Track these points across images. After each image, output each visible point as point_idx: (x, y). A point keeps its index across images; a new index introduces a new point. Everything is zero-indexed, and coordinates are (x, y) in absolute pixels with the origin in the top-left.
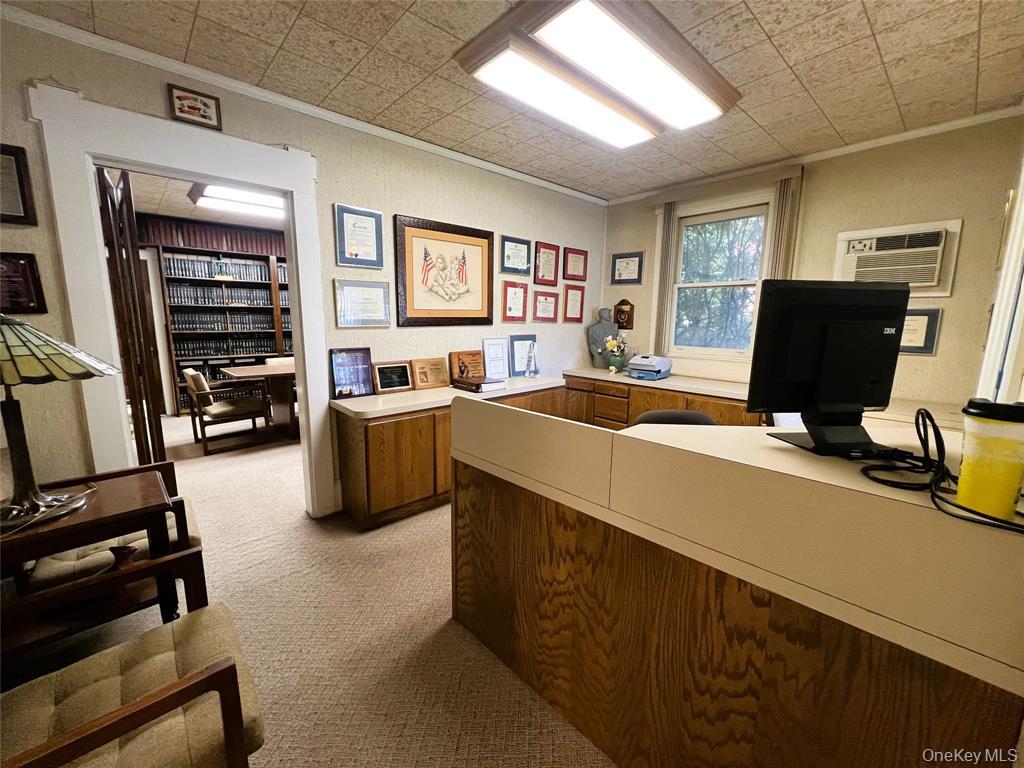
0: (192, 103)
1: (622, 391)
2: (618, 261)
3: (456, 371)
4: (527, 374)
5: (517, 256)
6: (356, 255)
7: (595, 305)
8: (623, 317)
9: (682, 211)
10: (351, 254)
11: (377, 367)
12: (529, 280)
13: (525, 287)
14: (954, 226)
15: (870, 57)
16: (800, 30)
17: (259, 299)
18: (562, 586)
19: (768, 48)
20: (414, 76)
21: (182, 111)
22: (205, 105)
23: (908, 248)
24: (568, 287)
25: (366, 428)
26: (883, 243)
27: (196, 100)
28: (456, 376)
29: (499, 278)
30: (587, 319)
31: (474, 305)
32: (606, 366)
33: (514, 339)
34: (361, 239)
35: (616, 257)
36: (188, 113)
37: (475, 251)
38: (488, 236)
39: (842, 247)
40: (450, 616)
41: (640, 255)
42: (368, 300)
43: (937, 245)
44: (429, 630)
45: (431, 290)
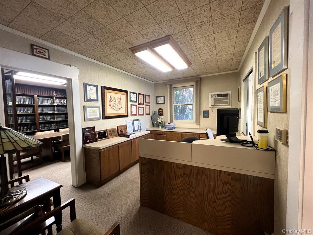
0: (40, 51)
1: (164, 133)
2: (158, 98)
3: (120, 132)
4: (139, 130)
5: (133, 97)
6: (91, 98)
7: (153, 110)
8: (160, 113)
9: (174, 86)
10: (89, 98)
11: (97, 132)
12: (137, 104)
13: (136, 106)
14: (230, 92)
15: (215, 60)
16: (205, 54)
17: (29, 111)
18: (179, 185)
19: (199, 56)
20: (115, 51)
21: (36, 52)
22: (44, 51)
23: (223, 97)
24: (146, 105)
25: (100, 152)
26: (218, 95)
27: (41, 50)
28: (120, 133)
29: (130, 103)
30: (151, 114)
31: (123, 111)
32: (158, 126)
33: (134, 120)
34: (92, 93)
35: (157, 97)
36: (39, 53)
37: (123, 96)
38: (126, 92)
39: (210, 96)
40: (140, 205)
41: (164, 97)
42: (94, 112)
43: (228, 96)
44: (135, 211)
45: (112, 108)
